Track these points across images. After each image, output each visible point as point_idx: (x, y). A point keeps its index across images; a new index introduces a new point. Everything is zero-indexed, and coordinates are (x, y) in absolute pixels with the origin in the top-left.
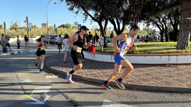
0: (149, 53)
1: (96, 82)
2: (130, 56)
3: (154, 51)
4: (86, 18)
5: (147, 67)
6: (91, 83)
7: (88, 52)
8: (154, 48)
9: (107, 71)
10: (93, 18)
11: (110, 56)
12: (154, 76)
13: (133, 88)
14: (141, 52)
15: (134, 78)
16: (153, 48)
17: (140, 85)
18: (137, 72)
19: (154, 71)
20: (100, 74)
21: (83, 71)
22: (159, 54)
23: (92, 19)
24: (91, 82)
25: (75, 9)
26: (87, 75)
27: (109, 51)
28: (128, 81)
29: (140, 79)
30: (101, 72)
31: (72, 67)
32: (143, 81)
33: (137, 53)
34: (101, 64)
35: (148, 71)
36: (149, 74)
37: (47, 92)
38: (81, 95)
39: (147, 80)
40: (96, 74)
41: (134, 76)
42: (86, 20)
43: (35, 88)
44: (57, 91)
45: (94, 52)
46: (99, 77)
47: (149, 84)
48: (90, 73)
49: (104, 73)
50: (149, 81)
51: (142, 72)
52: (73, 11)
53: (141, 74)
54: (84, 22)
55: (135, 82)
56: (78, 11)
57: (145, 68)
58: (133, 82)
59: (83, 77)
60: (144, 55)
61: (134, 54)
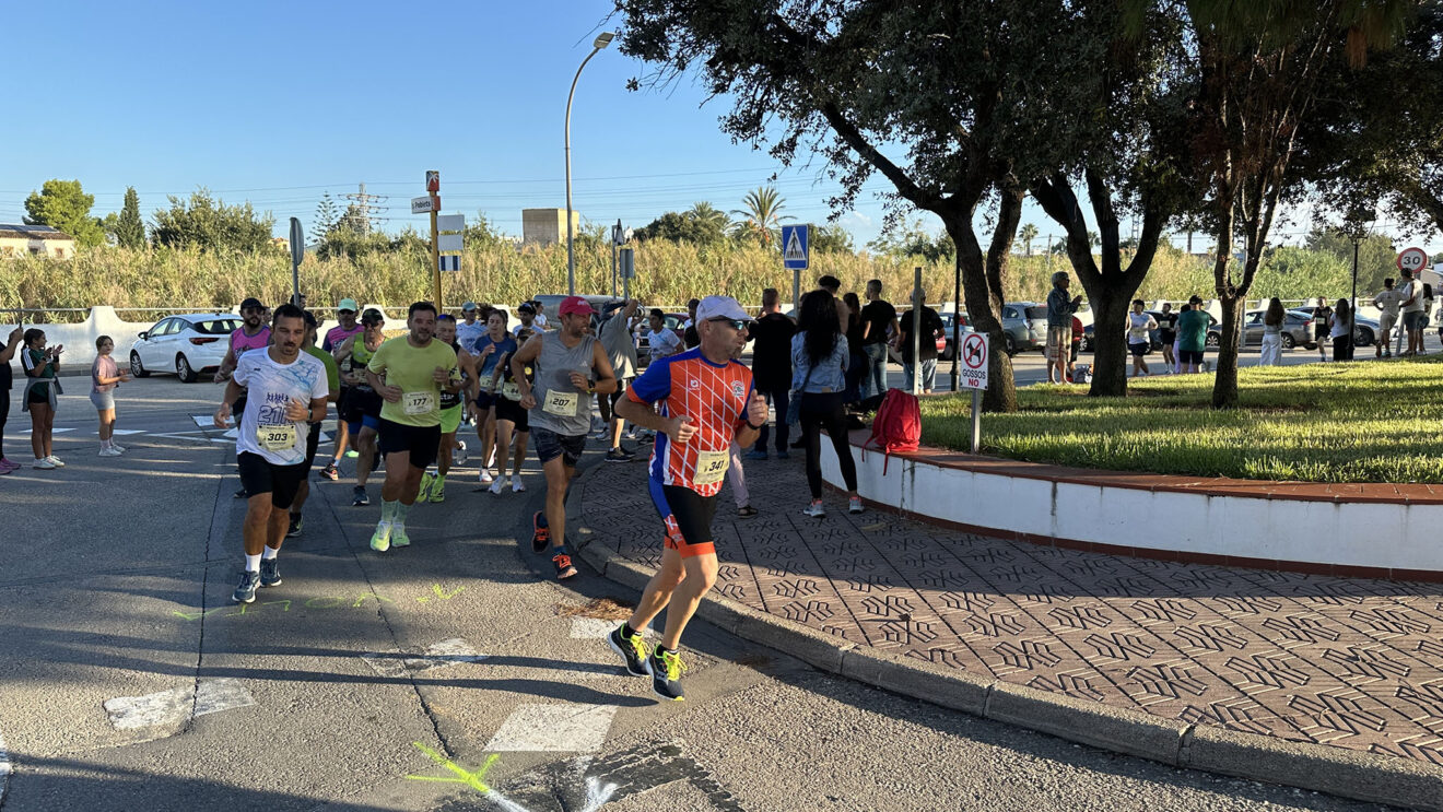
0: (1376, 476)
1: (935, 699)
2: (1211, 494)
3: (1423, 461)
4: (852, 185)
5: (1350, 594)
6: (899, 704)
7: (864, 448)
8: (1417, 425)
9: (1016, 614)
10: (905, 187)
11: (1049, 485)
12: (1417, 686)
13: (1243, 778)
14: (1303, 468)
15: (1244, 685)
16: (1404, 426)
17: (1303, 756)
18: (1266, 632)
19: (1416, 637)
20: (969, 635)
21: (832, 601)
23: (895, 190)
24: (892, 693)
25: (776, 126)
26: (864, 633)
27: (1031, 441)
28: (1195, 712)
29: (1298, 700)
30: (970, 614)
31: (749, 562)
32: (1326, 716)
33: (1271, 467)
34: (967, 543)
35: (1365, 628)
36: (1377, 656)
37: (590, 751)
38: (827, 802)
39: (1361, 709)
40: (929, 634)
41: (1249, 666)
42: (852, 199)
43: (506, 714)
44: (658, 749)
45: (911, 445)
46: (955, 664)
47: (1377, 749)
48: (889, 621)
49: (993, 623)
50: (1374, 726)
51: (1315, 642)
52: (759, 138)
53: (1307, 654)
54: (837, 215)
55: (1256, 727)
56: (795, 136)
57: (1342, 601)
58: (1237, 720)
59: (837, 648)
60: (1328, 491)
61: (1247, 475)
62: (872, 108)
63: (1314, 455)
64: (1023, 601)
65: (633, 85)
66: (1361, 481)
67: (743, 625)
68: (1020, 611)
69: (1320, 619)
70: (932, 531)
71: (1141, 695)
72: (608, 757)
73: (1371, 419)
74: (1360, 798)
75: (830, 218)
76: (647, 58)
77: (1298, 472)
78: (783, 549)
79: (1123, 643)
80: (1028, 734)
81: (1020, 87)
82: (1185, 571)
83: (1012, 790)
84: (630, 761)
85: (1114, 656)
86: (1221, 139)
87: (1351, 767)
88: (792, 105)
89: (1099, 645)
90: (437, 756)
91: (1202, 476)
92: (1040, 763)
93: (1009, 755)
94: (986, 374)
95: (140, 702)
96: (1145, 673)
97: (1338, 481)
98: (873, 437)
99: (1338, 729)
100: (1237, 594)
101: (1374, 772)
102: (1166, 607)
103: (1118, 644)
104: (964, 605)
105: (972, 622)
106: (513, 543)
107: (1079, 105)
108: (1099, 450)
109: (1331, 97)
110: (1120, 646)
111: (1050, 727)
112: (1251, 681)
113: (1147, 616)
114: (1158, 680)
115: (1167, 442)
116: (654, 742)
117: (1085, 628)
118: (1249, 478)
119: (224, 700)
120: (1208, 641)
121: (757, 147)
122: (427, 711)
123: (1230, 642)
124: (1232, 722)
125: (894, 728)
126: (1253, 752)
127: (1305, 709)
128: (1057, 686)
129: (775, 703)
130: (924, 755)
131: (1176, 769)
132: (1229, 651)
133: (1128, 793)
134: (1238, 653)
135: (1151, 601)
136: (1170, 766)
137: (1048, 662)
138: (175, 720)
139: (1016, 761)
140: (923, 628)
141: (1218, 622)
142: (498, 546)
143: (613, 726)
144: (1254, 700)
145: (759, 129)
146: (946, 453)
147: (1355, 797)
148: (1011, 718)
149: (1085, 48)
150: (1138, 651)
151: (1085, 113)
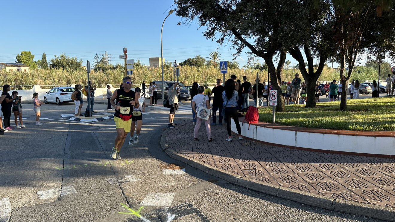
0: (386, 129)
1: (263, 191)
2: (340, 135)
4: (239, 50)
5: (379, 162)
6: (253, 193)
7: (243, 122)
9: (286, 168)
10: (254, 50)
11: (295, 132)
13: (350, 213)
14: (365, 127)
15: (350, 187)
17: (367, 208)
18: (356, 173)
20: (272, 174)
21: (234, 164)
23: (251, 51)
24: (251, 190)
25: (218, 34)
26: (243, 173)
27: (289, 120)
28: (336, 195)
29: (365, 192)
30: (273, 168)
31: (211, 154)
32: (373, 196)
33: (356, 127)
34: (272, 148)
35: (384, 172)
36: (387, 179)
37: (168, 205)
38: (234, 220)
39: (382, 194)
40: (262, 174)
41: (351, 182)
42: (239, 54)
43: (145, 195)
44: (187, 205)
45: (256, 121)
46: (269, 182)
47: (387, 205)
48: (250, 170)
49: (279, 170)
50: (386, 199)
51: (369, 175)
52: (214, 38)
53: (367, 179)
54: (235, 58)
55: (353, 199)
56: (223, 37)
57: (377, 164)
58: (348, 197)
59: (236, 177)
60: (372, 133)
61: (350, 129)
62: (245, 29)
63: (368, 124)
64: (287, 164)
65: (179, 24)
66: (382, 131)
67: (210, 171)
68: (287, 167)
69: (371, 169)
70: (262, 145)
71: (321, 190)
72: (173, 207)
73: (384, 114)
74: (383, 219)
75: (233, 59)
76: (183, 16)
77: (364, 128)
78: (221, 150)
79: (315, 176)
80: (289, 201)
81: (285, 23)
82: (332, 156)
83: (285, 217)
84: (179, 208)
85: (313, 179)
86: (342, 37)
87: (380, 210)
88: (223, 29)
89: (309, 176)
90: (126, 207)
91: (337, 129)
92: (293, 209)
93: (284, 207)
94: (277, 102)
95: (46, 192)
96: (322, 184)
97: (375, 131)
98: (245, 119)
99: (376, 200)
100: (347, 162)
101: (386, 212)
102: (327, 166)
103: (314, 176)
104: (271, 165)
105: (273, 170)
106: (147, 148)
107: (302, 28)
108: (308, 122)
109: (372, 25)
110: (315, 177)
111: (295, 199)
112: (351, 186)
113: (322, 168)
114: (325, 186)
115: (327, 120)
116: (186, 203)
117: (305, 172)
118: (350, 130)
119: (69, 191)
120: (339, 175)
121: (213, 40)
122: (124, 194)
123: (345, 175)
124: (346, 198)
125: (252, 199)
126: (352, 206)
127: (367, 194)
128: (297, 188)
129: (219, 192)
130: (260, 207)
131: (331, 211)
132: (345, 178)
133: (317, 218)
134: (348, 179)
135: (323, 164)
136: (329, 210)
137: (295, 181)
138: (56, 197)
139: (286, 208)
140: (260, 172)
141: (342, 170)
142: (143, 149)
143: (174, 199)
144: (352, 192)
145: (213, 35)
146: (266, 123)
147: (381, 219)
148: (284, 197)
149: (304, 12)
150: (320, 178)
151: (304, 30)
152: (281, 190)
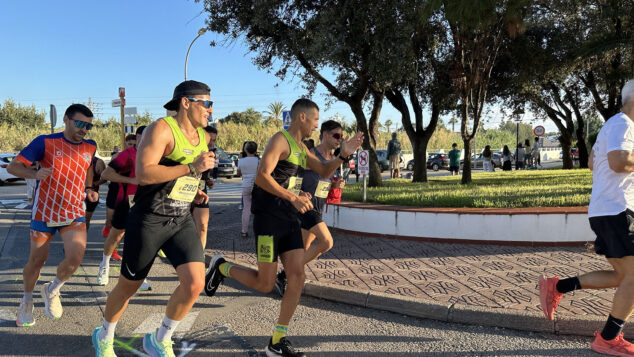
0: (525, 205)
1: (344, 300)
2: (460, 213)
3: (544, 199)
4: (312, 90)
5: (519, 253)
6: (330, 304)
8: (542, 187)
9: (381, 265)
10: (333, 91)
11: (394, 213)
13: (474, 325)
14: (497, 203)
15: (475, 288)
16: (538, 188)
17: (499, 314)
18: (484, 268)
19: (543, 267)
20: (360, 274)
22: (559, 209)
23: (329, 93)
24: (326, 300)
25: (277, 63)
26: (315, 276)
27: (387, 197)
28: (454, 299)
29: (496, 292)
30: (361, 266)
32: (507, 298)
33: (484, 203)
34: (361, 240)
35: (523, 265)
36: (527, 274)
37: (185, 330)
39: (521, 294)
40: (343, 275)
41: (476, 281)
43: (145, 318)
44: (217, 329)
45: (337, 200)
46: (354, 286)
47: (528, 309)
48: (325, 271)
49: (371, 269)
50: (526, 300)
51: (503, 271)
52: (270, 68)
53: (500, 275)
55: (479, 303)
56: (286, 68)
57: (514, 255)
58: (472, 301)
60: (507, 211)
61: (474, 206)
62: (317, 53)
63: (502, 198)
64: (383, 260)
65: (213, 44)
66: (520, 207)
69: (505, 262)
70: (346, 236)
71: (433, 294)
72: (193, 333)
76: (219, 32)
77: (495, 205)
79: (424, 274)
80: (384, 313)
82: (450, 247)
84: (204, 334)
85: (421, 279)
88: (284, 53)
89: (414, 276)
91: (457, 207)
92: (390, 324)
93: (375, 321)
94: (368, 169)
96: (433, 285)
97: (511, 207)
99: (512, 302)
101: (527, 317)
102: (443, 260)
103: (422, 274)
104: (359, 263)
105: (361, 269)
108: (415, 199)
110: (425, 276)
111: (394, 309)
112: (477, 286)
113: (435, 264)
114: (439, 288)
115: (442, 195)
116: (215, 326)
117: (409, 269)
120: (460, 272)
121: (269, 72)
123: (469, 272)
124: (470, 302)
125: (327, 314)
126: (478, 313)
127: (499, 296)
128: (397, 292)
131: (447, 323)
132: (469, 276)
134: (472, 276)
135: (437, 258)
136: (444, 322)
137: (393, 283)
139: (379, 323)
140: (341, 273)
141: (464, 265)
143: (197, 320)
144: (478, 293)
145: (270, 64)
146: (352, 203)
148: (378, 306)
150: (431, 277)
152: (372, 296)
